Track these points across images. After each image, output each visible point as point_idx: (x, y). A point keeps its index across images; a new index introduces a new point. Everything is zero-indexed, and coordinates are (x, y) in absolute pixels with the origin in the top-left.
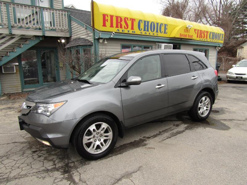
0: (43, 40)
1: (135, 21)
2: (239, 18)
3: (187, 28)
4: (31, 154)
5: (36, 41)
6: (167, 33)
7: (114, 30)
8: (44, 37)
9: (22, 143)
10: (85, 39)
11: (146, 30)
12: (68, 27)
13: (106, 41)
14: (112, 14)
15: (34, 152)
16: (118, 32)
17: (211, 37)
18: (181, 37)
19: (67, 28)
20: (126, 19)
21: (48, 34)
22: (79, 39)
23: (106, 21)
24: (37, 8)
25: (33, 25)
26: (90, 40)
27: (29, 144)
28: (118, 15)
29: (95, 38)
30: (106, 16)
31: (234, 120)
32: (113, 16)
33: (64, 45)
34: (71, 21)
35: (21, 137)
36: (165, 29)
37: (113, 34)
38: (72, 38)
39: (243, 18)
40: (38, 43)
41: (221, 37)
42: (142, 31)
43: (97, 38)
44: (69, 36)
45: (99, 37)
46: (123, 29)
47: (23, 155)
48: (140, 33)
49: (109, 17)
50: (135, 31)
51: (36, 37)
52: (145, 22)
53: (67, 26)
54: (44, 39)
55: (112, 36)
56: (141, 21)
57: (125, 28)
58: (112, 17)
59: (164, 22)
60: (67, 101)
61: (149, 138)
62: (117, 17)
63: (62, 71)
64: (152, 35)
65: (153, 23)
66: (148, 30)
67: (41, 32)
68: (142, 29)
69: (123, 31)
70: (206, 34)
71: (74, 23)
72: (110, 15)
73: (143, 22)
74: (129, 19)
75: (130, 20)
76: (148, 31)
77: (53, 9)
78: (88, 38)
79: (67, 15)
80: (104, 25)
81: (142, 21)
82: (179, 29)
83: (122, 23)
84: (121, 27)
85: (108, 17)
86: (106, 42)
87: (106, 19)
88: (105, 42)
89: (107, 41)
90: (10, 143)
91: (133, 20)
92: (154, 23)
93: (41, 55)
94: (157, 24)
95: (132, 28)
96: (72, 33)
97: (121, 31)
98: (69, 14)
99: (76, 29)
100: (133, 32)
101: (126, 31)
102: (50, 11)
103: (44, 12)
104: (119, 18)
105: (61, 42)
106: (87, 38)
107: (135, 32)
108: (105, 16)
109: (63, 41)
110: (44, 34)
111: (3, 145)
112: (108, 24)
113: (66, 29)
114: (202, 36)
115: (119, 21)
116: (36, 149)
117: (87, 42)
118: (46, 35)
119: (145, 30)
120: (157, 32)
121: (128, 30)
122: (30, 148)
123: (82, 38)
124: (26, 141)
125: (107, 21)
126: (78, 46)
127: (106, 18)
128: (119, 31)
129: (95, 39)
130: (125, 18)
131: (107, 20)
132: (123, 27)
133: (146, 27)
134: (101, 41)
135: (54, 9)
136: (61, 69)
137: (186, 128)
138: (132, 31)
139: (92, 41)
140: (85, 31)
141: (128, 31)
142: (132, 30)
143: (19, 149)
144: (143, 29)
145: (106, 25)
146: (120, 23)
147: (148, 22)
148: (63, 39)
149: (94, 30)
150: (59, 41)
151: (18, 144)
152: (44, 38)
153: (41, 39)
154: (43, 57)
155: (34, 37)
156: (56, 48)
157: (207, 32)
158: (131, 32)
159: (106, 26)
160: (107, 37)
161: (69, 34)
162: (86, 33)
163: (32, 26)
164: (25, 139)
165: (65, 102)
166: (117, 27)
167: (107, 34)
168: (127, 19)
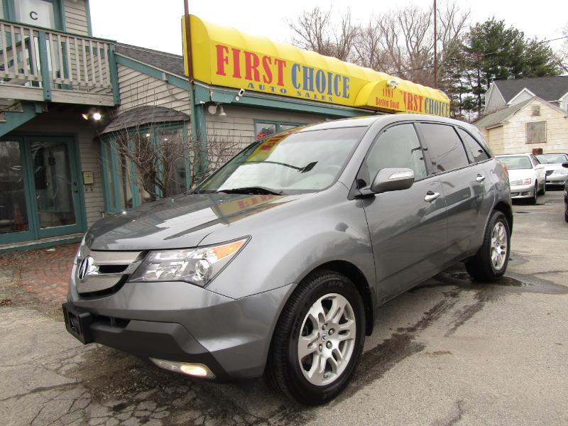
0: (44, 112)
1: (285, 66)
2: (443, 80)
3: (388, 86)
4: (109, 417)
5: (27, 117)
6: (348, 97)
7: (243, 84)
8: (48, 104)
9: (64, 388)
10: (163, 107)
11: (309, 88)
12: (111, 82)
13: (222, 110)
14: (238, 46)
15: (118, 409)
16: (250, 89)
17: (428, 108)
18: (378, 106)
19: (107, 83)
20: (267, 60)
21: (59, 97)
22: (146, 108)
23: (225, 62)
24: (19, 28)
25: (17, 73)
26: (178, 110)
27: (86, 387)
28: (250, 49)
29: (196, 104)
30: (224, 50)
31: (561, 272)
32: (239, 51)
33: (100, 126)
34: (117, 68)
35: (48, 372)
36: (346, 87)
37: (239, 94)
38: (121, 108)
39: (452, 81)
40: (31, 120)
41: (445, 108)
42: (301, 89)
43: (201, 102)
44: (112, 104)
45: (209, 100)
46: (262, 82)
47: (87, 422)
48: (295, 95)
49: (231, 53)
50: (287, 90)
51: (25, 103)
52: (305, 68)
53: (108, 79)
54: (46, 110)
55: (237, 99)
56: (297, 67)
57: (265, 81)
58: (236, 52)
59: (342, 72)
60: (249, 238)
61: (413, 330)
62: (248, 54)
63: (91, 195)
64: (320, 99)
65: (321, 73)
66: (312, 89)
67: (41, 93)
68: (299, 85)
69: (261, 87)
70: (418, 101)
71: (129, 71)
72: (233, 49)
73: (302, 69)
74: (273, 61)
75: (275, 64)
76: (313, 91)
77: (65, 35)
78: (174, 105)
79: (109, 51)
80: (221, 71)
81: (299, 66)
82: (372, 87)
83: (257, 68)
84: (257, 79)
85: (227, 52)
86: (224, 114)
87: (224, 58)
88: (220, 112)
89: (225, 112)
90: (24, 395)
91: (281, 63)
92: (323, 73)
93: (34, 156)
94: (330, 74)
95: (281, 83)
96: (122, 97)
97: (257, 88)
98: (111, 50)
99: (135, 86)
100: (281, 90)
101: (267, 89)
102: (55, 38)
103: (47, 41)
104: (252, 57)
105: (91, 120)
106: (169, 106)
107: (285, 91)
108: (222, 51)
109: (97, 116)
110: (48, 98)
111: (5, 403)
112: (229, 68)
113: (105, 86)
114: (412, 105)
115: (252, 65)
116: (119, 400)
117: (173, 114)
118: (54, 100)
119: (305, 88)
120: (330, 93)
121: (272, 85)
122: (97, 399)
123: (156, 107)
124: (73, 381)
125: (227, 63)
126: (147, 124)
127: (225, 54)
128: (252, 87)
129: (196, 106)
130: (265, 58)
131: (227, 60)
132: (261, 78)
133: (308, 80)
134: (212, 110)
135: (66, 33)
136: (89, 190)
137: (481, 299)
138: (279, 90)
139: (188, 113)
140: (164, 88)
141: (273, 89)
142: (281, 87)
143: (63, 406)
144: (302, 86)
145: (225, 71)
146: (254, 67)
147: (312, 70)
148: (96, 111)
149: (193, 84)
150: (85, 117)
151: (53, 393)
152: (48, 108)
153: (39, 110)
154: (39, 160)
155: (20, 104)
156: (73, 137)
157: (421, 98)
158: (277, 91)
159: (225, 75)
160: (228, 100)
161: (112, 98)
162: (167, 94)
163: (17, 77)
164: (64, 375)
165: (245, 240)
166: (248, 77)
167: (228, 93)
168: (270, 59)
